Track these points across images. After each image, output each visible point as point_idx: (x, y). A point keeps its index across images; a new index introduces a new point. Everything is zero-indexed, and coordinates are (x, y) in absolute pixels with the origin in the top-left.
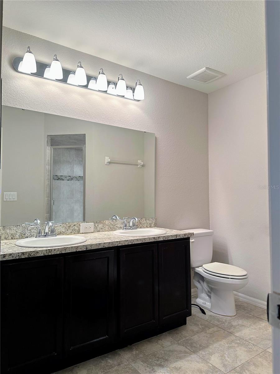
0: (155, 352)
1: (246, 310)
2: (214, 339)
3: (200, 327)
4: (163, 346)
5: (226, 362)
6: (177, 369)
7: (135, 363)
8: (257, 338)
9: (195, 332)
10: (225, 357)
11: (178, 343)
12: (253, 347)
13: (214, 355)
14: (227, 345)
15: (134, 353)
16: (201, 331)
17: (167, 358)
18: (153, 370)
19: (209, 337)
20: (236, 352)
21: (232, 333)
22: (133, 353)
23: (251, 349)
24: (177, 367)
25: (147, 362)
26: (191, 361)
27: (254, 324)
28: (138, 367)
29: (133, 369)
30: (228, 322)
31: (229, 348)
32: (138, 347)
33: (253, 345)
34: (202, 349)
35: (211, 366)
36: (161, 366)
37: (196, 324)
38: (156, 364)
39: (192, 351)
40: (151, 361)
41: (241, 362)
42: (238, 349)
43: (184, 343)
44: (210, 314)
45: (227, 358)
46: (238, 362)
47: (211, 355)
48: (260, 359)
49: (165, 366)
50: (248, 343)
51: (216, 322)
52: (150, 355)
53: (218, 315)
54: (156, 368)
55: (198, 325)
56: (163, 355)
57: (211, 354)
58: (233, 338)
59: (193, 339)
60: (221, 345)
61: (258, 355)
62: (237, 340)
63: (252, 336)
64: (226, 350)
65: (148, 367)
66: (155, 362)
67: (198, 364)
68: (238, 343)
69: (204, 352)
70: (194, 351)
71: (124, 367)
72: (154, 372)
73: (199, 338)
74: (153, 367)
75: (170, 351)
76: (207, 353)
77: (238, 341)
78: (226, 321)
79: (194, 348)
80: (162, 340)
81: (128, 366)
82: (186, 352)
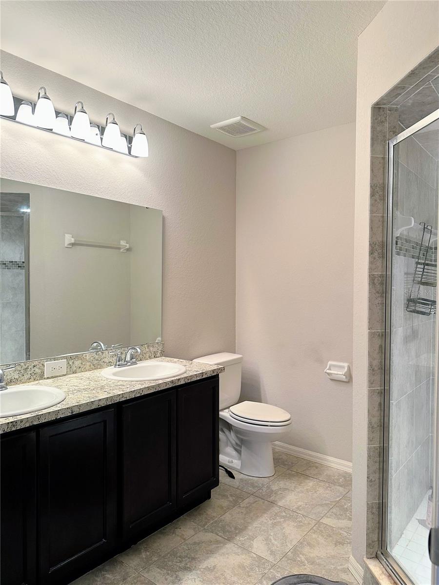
0: (175, 549)
1: (286, 464)
2: (252, 514)
3: (231, 499)
4: (184, 537)
5: (274, 548)
6: (211, 570)
7: (148, 572)
8: (306, 505)
9: (225, 509)
10: (271, 539)
11: (205, 529)
12: (304, 519)
13: (256, 539)
14: (270, 522)
15: (143, 555)
16: (232, 505)
17: (193, 555)
18: (176, 577)
19: (244, 513)
20: (284, 530)
21: (274, 502)
22: (141, 556)
23: (302, 522)
24: (209, 567)
25: (166, 567)
26: (228, 554)
27: (299, 485)
28: (154, 578)
29: (147, 582)
30: (265, 487)
31: (274, 525)
32: (147, 545)
33: (303, 515)
34: (239, 533)
35: (255, 556)
36: (187, 569)
37: (224, 496)
38: (180, 567)
39: (226, 538)
40: (171, 564)
41: (293, 543)
42: (285, 525)
43: (214, 528)
44: (241, 478)
45: (273, 541)
46: (289, 545)
47: (253, 541)
48: (314, 536)
49: (194, 568)
50: (297, 514)
51: (250, 489)
52: (167, 555)
53: (251, 478)
54: (180, 574)
55: (227, 498)
56: (187, 552)
57: (252, 538)
58: (275, 509)
59: (223, 520)
60: (264, 523)
61: (311, 530)
62: (281, 512)
63: (299, 503)
64: (271, 530)
65: (168, 574)
66: (178, 564)
67: (237, 556)
68: (284, 517)
69: (242, 537)
70: (228, 538)
71: (133, 582)
72: (179, 580)
73: (232, 516)
74: (177, 573)
75: (195, 543)
76: (246, 538)
77: (284, 514)
78: (263, 485)
79: (227, 533)
80: (180, 528)
81: (139, 579)
82: (218, 542)
